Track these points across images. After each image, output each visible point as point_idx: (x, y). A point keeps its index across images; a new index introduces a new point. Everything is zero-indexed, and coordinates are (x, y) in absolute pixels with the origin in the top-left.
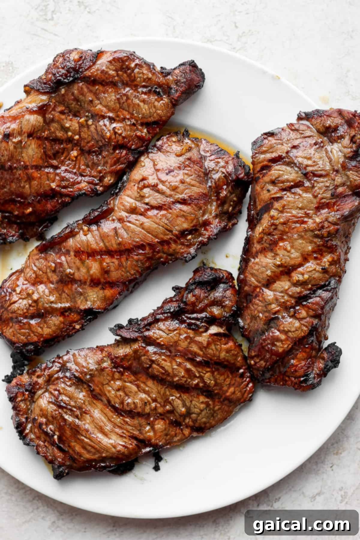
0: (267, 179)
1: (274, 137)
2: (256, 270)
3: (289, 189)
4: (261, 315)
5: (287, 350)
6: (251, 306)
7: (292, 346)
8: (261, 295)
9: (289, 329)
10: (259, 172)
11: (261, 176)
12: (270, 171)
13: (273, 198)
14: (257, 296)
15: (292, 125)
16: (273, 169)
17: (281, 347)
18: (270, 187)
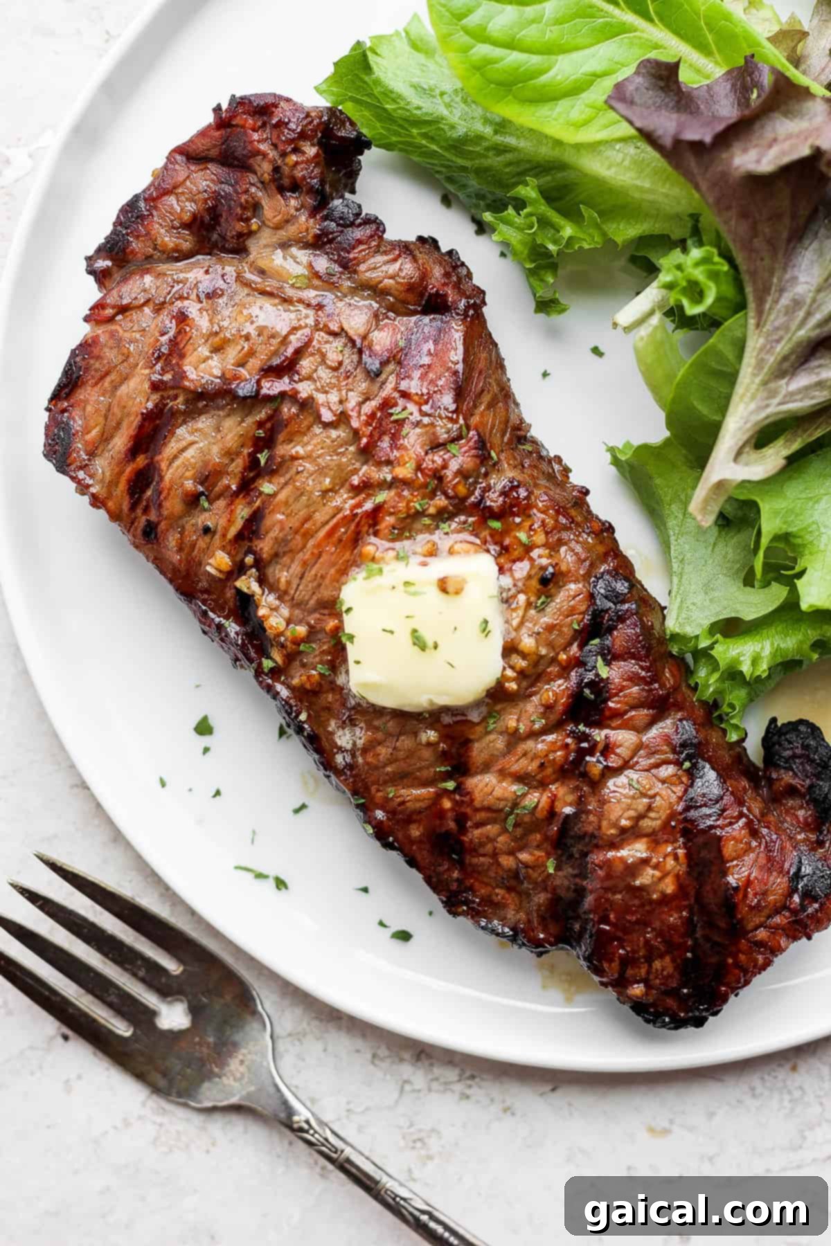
0: (173, 505)
1: (84, 383)
2: (390, 762)
3: (253, 474)
4: (524, 856)
5: (682, 869)
6: (475, 860)
7: (685, 846)
8: (469, 810)
9: (632, 813)
10: (133, 508)
11: (153, 516)
12: (161, 478)
13: (240, 537)
14: (461, 820)
15: (99, 306)
16: (163, 465)
17: (661, 879)
18: (204, 519)
